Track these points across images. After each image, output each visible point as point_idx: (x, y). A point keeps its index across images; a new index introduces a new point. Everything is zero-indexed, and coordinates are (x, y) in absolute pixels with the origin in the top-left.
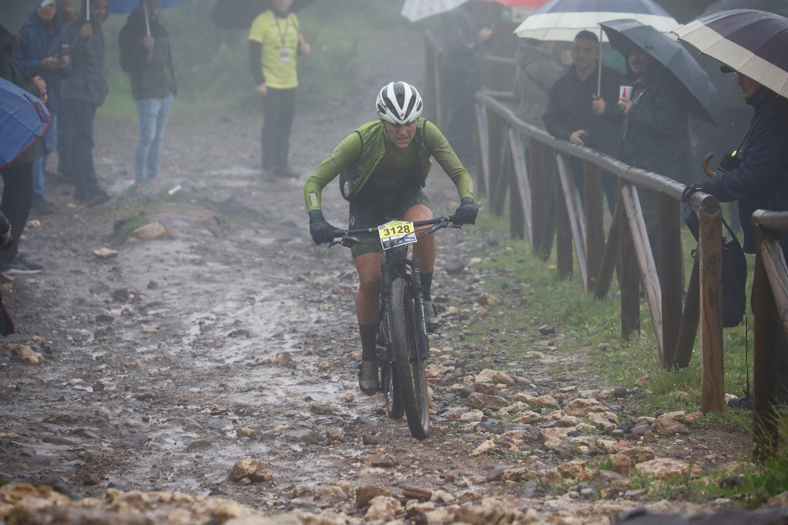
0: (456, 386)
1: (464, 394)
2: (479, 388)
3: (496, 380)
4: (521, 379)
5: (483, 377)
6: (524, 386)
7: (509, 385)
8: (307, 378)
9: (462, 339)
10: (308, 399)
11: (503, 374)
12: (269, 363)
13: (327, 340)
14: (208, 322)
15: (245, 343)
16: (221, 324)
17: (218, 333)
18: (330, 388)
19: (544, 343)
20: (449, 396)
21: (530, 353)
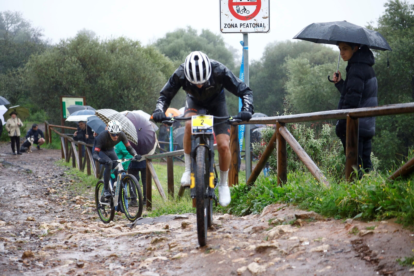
0: (71, 200)
1: (74, 202)
2: (77, 200)
3: (80, 198)
4: (86, 198)
5: (77, 197)
6: (87, 199)
7: (84, 199)
8: (34, 200)
9: (69, 190)
10: (37, 204)
11: (82, 197)
12: (24, 197)
13: (36, 191)
14: (6, 189)
15: (16, 193)
16: (9, 189)
17: (9, 191)
18: (41, 202)
19: (88, 190)
20: (70, 202)
21: (86, 192)
